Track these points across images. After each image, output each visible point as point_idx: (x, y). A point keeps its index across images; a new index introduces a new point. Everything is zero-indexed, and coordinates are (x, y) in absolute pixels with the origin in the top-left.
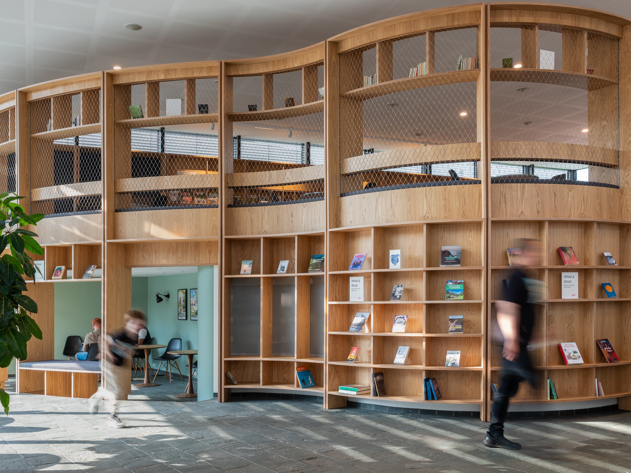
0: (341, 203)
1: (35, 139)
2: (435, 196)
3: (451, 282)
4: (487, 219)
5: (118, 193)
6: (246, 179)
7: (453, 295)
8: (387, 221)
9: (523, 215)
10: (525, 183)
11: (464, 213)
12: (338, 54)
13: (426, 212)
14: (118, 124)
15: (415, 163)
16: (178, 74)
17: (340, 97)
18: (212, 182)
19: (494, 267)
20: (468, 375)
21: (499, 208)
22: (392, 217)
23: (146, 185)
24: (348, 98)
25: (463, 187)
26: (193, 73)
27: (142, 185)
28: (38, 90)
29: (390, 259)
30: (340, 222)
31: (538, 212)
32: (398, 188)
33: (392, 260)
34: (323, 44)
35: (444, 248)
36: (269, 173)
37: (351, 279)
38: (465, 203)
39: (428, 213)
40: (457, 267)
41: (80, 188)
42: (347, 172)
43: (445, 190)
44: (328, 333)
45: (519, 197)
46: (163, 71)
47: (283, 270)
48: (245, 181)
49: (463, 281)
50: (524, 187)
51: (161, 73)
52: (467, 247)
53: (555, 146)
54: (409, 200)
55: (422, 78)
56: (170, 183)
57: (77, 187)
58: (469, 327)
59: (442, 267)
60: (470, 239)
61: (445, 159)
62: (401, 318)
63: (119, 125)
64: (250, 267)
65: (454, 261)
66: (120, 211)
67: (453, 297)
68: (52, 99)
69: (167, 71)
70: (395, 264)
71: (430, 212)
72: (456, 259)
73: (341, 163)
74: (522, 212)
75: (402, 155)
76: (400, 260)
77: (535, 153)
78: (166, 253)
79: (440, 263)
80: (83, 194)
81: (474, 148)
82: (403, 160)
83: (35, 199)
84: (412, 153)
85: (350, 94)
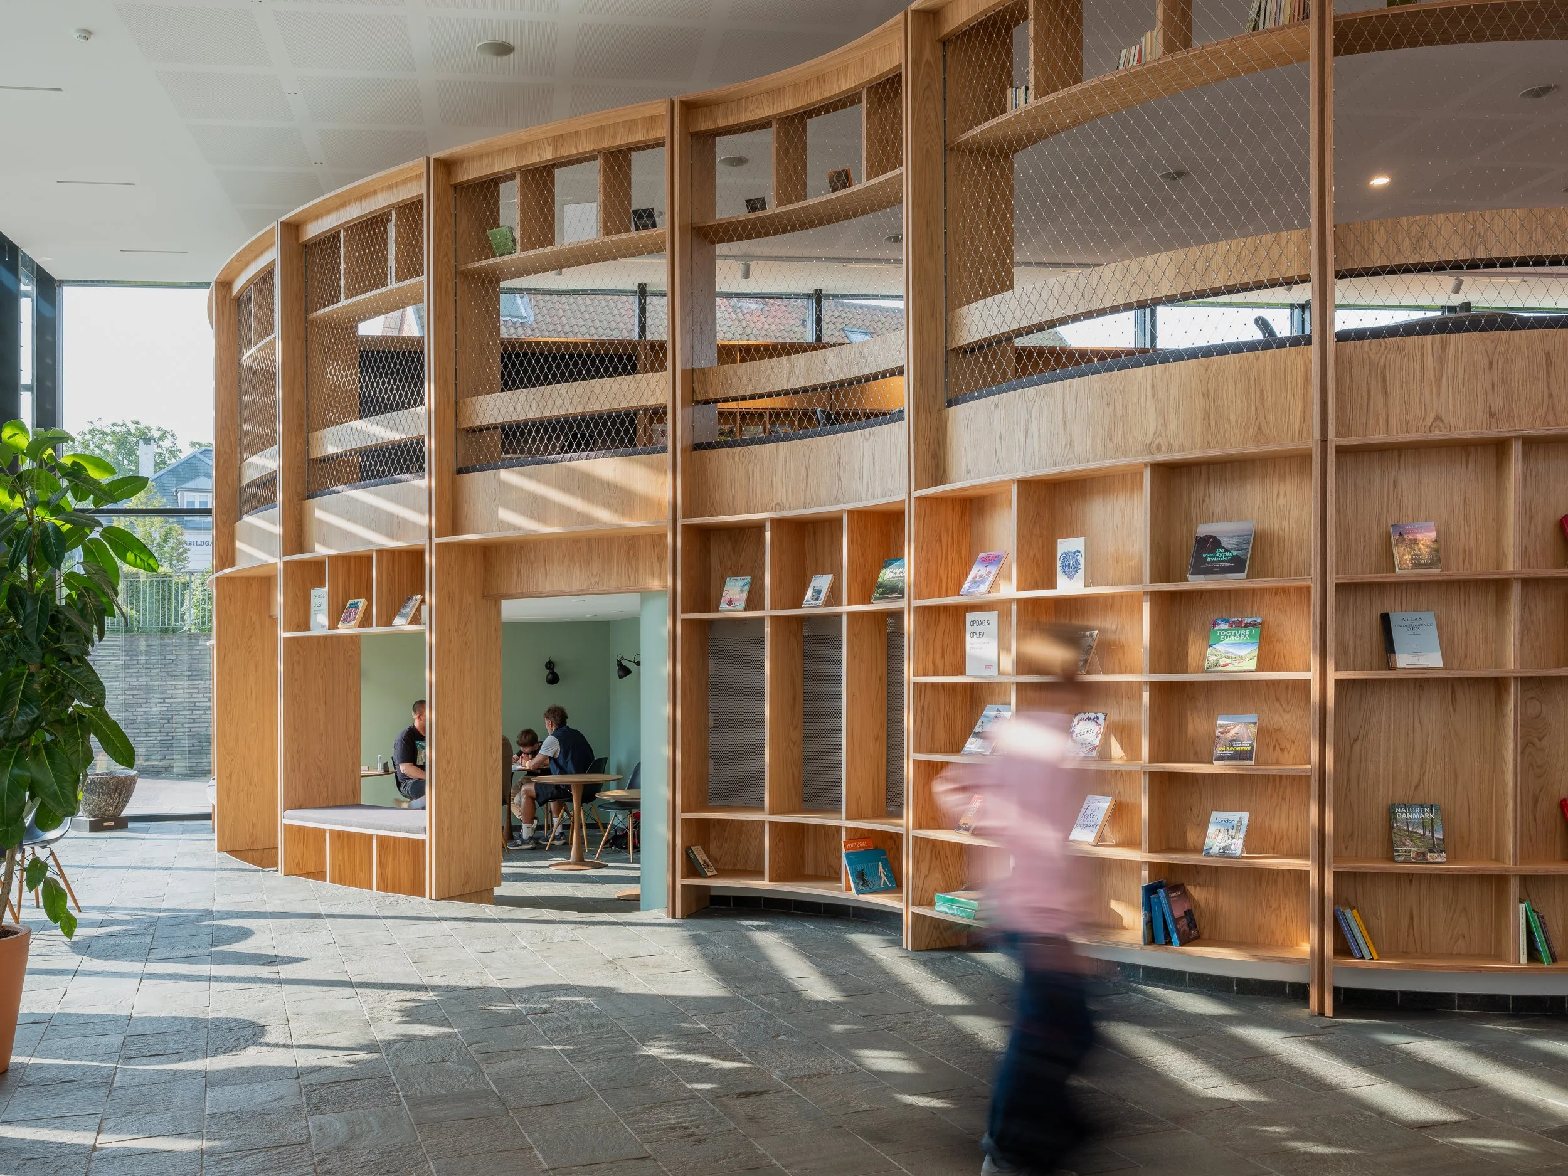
0: (946, 422)
1: (316, 323)
2: (1179, 387)
3: (1226, 621)
4: (1324, 441)
5: (463, 429)
6: (736, 380)
7: (1228, 657)
8: (1054, 463)
9: (1442, 425)
10: (1451, 332)
11: (1259, 428)
12: (939, 40)
13: (1154, 434)
14: (462, 273)
15: (1128, 301)
16: (582, 144)
17: (945, 150)
18: (659, 392)
19: (1342, 579)
20: (1276, 881)
21: (1365, 408)
22: (1066, 451)
23: (519, 408)
24: (964, 151)
25: (1257, 358)
26: (614, 137)
27: (511, 409)
28: (317, 214)
29: (1059, 564)
30: (945, 472)
31: (1492, 415)
32: (1083, 374)
33: (1062, 567)
34: (898, 23)
35: (1204, 530)
36: (789, 359)
37: (970, 617)
38: (1262, 403)
39: (1161, 434)
40: (1237, 581)
41: (391, 423)
42: (962, 343)
43: (1207, 370)
44: (914, 756)
45: (1430, 374)
46: (550, 140)
47: (817, 599)
48: (734, 384)
49: (1259, 620)
50: (1444, 346)
51: (546, 145)
52: (1271, 524)
53: (1551, 218)
54: (1108, 404)
55: (1147, 69)
56: (567, 401)
57: (386, 423)
58: (1278, 748)
59: (1195, 583)
60: (1282, 501)
61: (1208, 285)
62: (1089, 719)
63: (466, 275)
64: (742, 592)
65: (1228, 564)
66: (467, 471)
67: (1227, 665)
68: (342, 232)
69: (558, 140)
70: (1071, 577)
71: (1166, 431)
72: (1235, 559)
73: (949, 321)
74: (1438, 418)
75: (1094, 285)
76: (1082, 566)
77: (1484, 243)
78: (566, 564)
79: (1190, 569)
80: (403, 437)
81: (1291, 245)
82: (1095, 298)
83: (317, 453)
84: (1119, 275)
85: (968, 139)
